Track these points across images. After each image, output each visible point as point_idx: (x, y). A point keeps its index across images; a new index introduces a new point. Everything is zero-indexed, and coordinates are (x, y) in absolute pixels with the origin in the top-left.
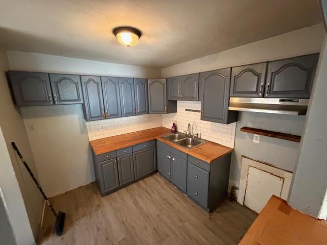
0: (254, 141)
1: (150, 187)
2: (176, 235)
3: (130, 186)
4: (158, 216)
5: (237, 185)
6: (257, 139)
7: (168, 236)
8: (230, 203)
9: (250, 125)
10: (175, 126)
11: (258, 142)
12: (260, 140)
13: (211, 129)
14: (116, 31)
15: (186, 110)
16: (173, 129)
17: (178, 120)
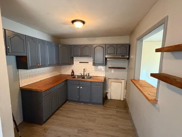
0: (112, 72)
1: (69, 108)
2: (98, 117)
3: (56, 113)
4: (85, 116)
5: (107, 92)
6: (113, 71)
7: (96, 119)
8: (106, 100)
9: (110, 66)
10: (73, 72)
11: (113, 72)
12: (114, 71)
13: (95, 70)
14: (73, 22)
15: (80, 62)
16: (72, 74)
17: (74, 69)
